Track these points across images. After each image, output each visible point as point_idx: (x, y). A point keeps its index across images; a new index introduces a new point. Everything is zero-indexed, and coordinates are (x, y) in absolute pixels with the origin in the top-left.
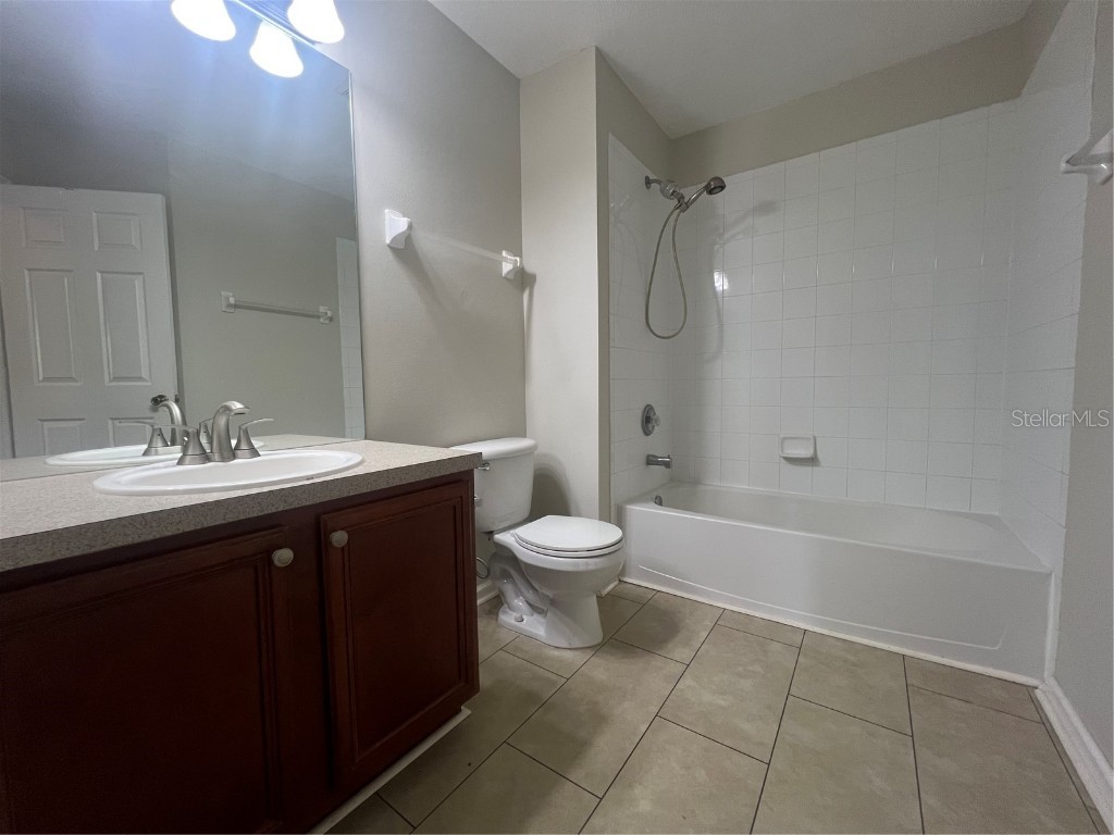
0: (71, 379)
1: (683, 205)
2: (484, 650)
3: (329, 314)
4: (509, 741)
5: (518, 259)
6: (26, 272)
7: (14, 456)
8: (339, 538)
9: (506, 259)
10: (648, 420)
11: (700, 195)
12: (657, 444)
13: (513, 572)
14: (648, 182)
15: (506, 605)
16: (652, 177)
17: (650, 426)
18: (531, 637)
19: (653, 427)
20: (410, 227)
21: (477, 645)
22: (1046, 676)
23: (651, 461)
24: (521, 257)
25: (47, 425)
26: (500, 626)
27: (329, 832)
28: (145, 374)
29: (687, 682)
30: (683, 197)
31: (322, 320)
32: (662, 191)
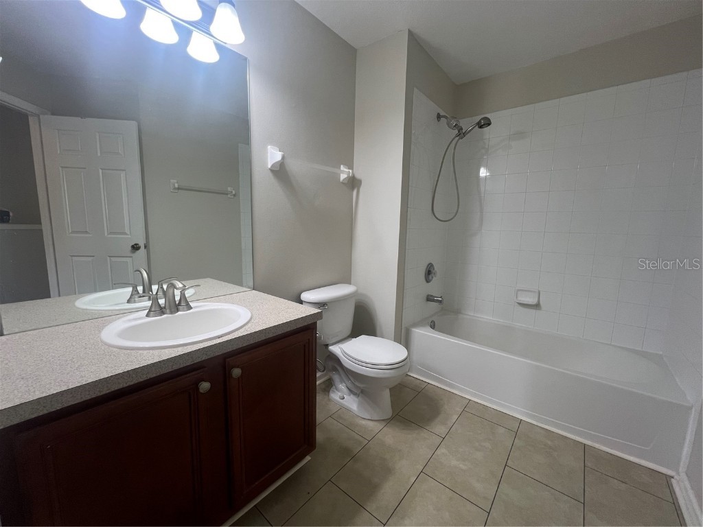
0: (86, 232)
1: (461, 134)
2: (320, 416)
3: (234, 192)
4: (332, 480)
5: (351, 171)
6: (60, 168)
7: (60, 296)
8: (237, 372)
9: (343, 172)
10: (429, 273)
11: (474, 128)
12: (434, 288)
13: (339, 368)
14: (439, 117)
15: (334, 387)
16: (442, 113)
17: (430, 277)
18: (349, 410)
19: (432, 277)
20: (283, 158)
21: (315, 411)
22: (680, 470)
23: (429, 299)
24: (352, 169)
25: (74, 258)
26: (329, 400)
27: (232, 525)
28: (127, 230)
29: (442, 451)
30: (462, 129)
31: (229, 196)
32: (448, 124)
